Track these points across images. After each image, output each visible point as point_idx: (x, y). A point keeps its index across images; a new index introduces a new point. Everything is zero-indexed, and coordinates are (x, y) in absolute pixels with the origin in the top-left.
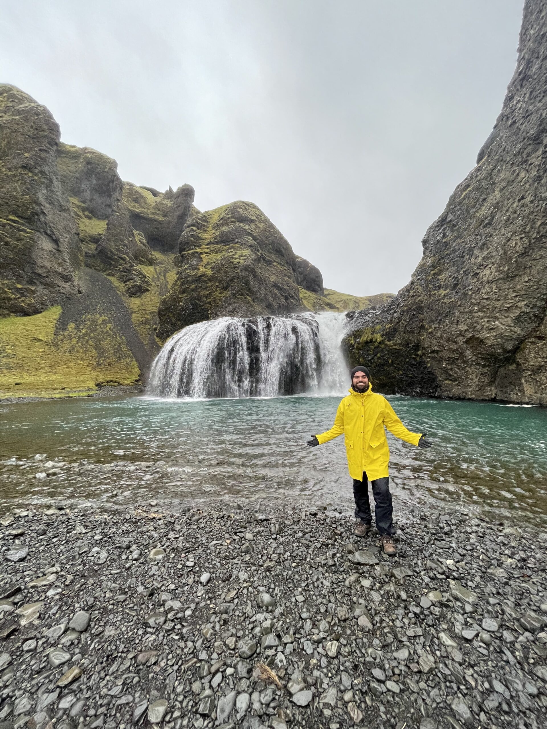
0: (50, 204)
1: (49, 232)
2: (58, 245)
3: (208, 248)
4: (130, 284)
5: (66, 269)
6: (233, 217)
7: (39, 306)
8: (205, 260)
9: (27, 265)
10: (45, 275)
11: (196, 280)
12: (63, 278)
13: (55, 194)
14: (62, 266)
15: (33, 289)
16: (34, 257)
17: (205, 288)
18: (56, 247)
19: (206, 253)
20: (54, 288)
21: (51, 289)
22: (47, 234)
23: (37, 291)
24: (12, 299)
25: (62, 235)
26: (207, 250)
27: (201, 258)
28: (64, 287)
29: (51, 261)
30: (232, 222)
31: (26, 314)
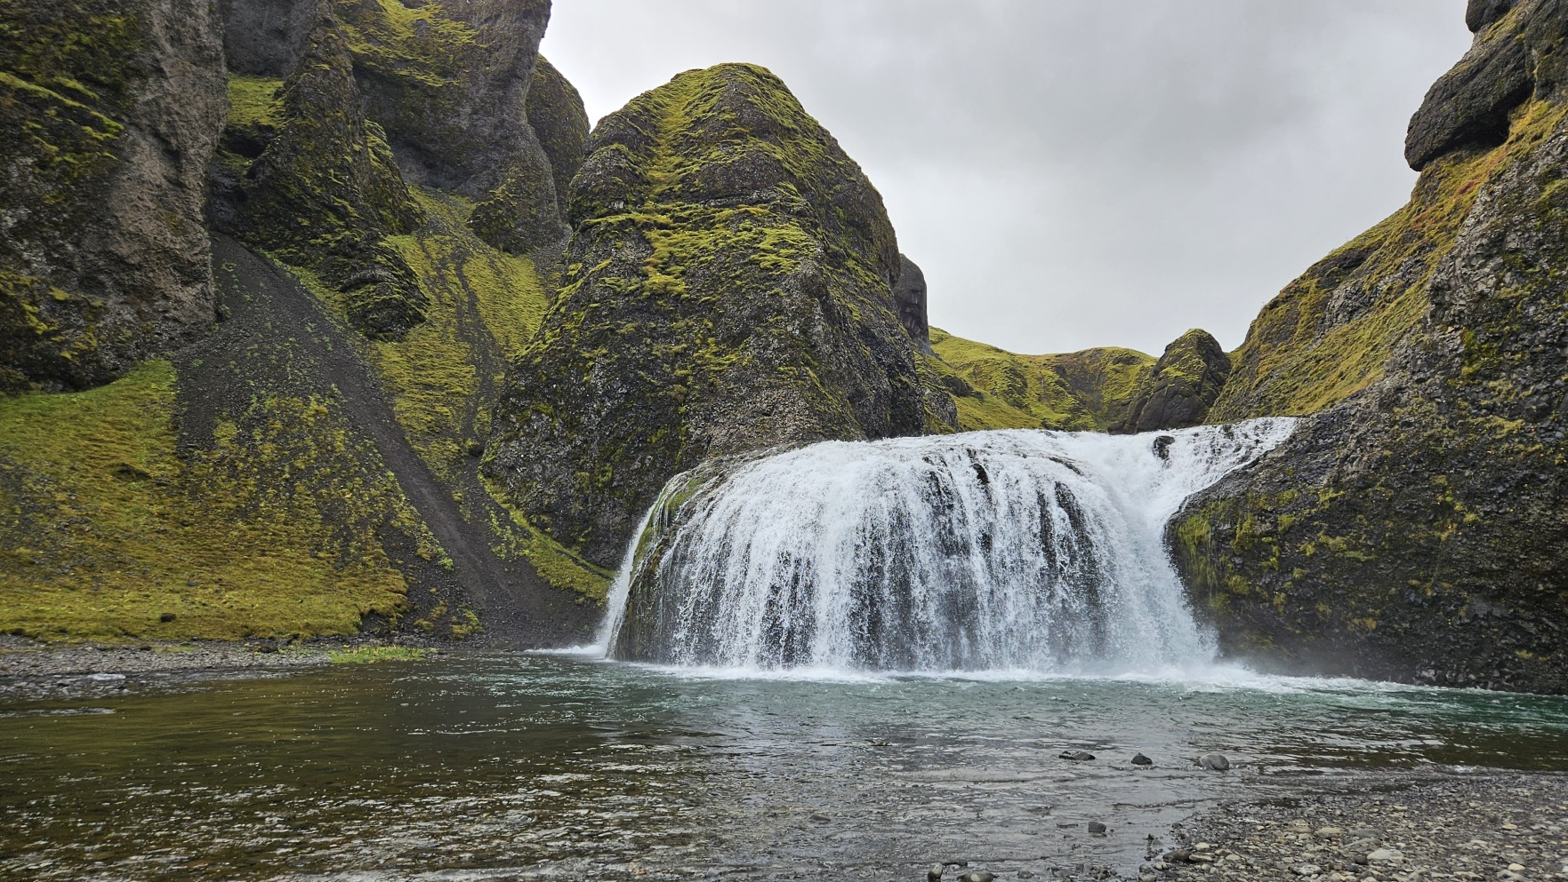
0: (172, 41)
1: (163, 129)
2: (179, 169)
3: (664, 212)
4: (367, 296)
5: (193, 245)
6: (738, 121)
7: (109, 359)
8: (662, 248)
9: (92, 227)
10: (135, 260)
11: (640, 310)
12: (180, 270)
13: (191, 15)
14: (185, 232)
15: (98, 303)
16: (113, 203)
17: (670, 335)
18: (172, 173)
19: (662, 226)
20: (151, 303)
21: (145, 307)
22: (157, 134)
23: (107, 311)
24: (37, 337)
25: (196, 139)
26: (663, 219)
27: (648, 242)
28: (178, 301)
29: (157, 218)
30: (739, 135)
31: (74, 384)
